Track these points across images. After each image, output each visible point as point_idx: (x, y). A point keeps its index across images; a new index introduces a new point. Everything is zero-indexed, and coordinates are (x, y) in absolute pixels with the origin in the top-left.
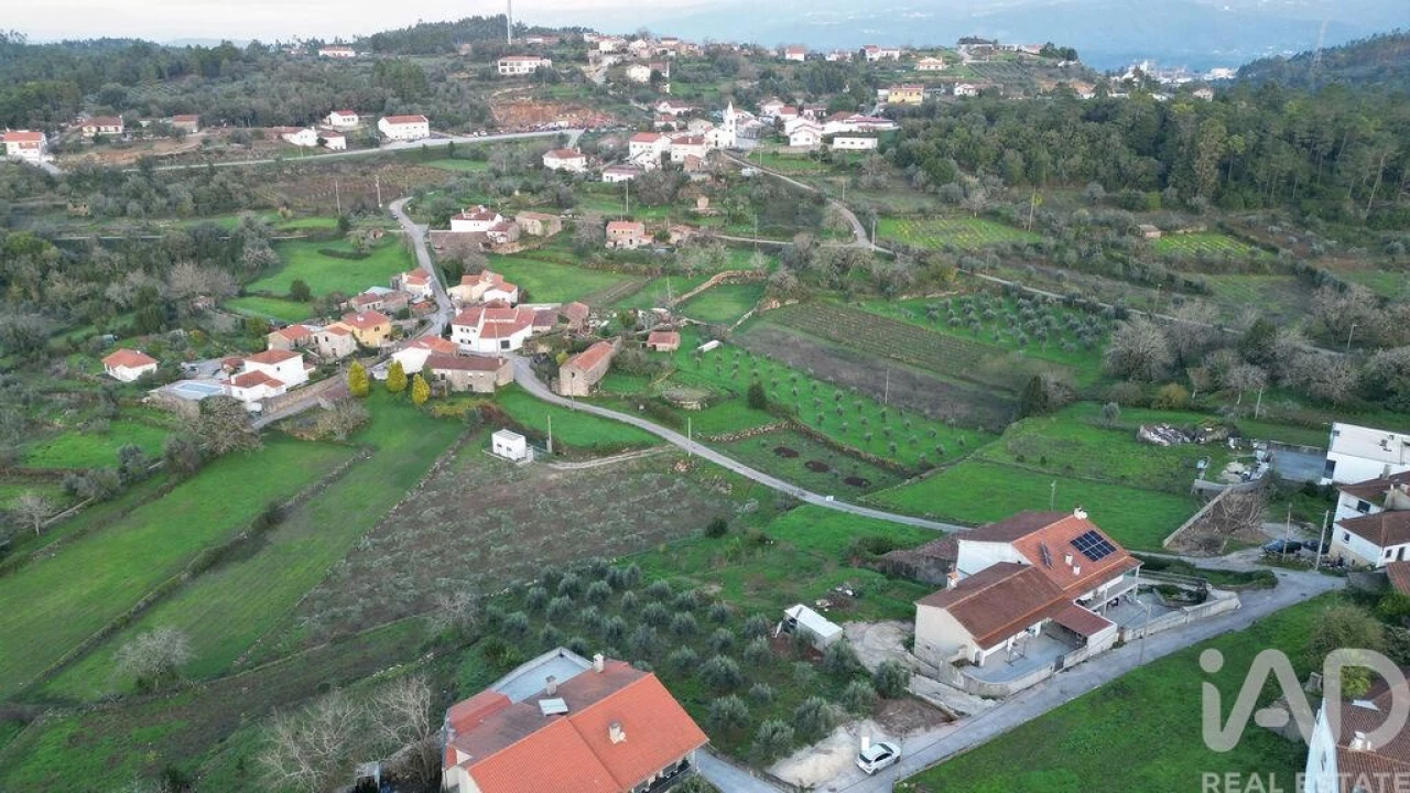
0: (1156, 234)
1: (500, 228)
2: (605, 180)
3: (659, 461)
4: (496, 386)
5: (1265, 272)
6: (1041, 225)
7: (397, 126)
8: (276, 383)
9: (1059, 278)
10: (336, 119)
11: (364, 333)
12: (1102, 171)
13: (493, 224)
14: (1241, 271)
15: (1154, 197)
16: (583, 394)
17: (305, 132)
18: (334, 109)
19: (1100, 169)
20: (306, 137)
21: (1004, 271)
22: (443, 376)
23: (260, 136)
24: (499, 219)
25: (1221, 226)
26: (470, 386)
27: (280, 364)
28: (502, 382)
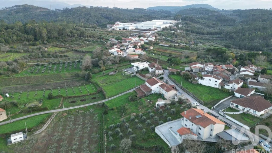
0: (46, 49)
3: (59, 116)
5: (69, 52)
6: (26, 51)
9: (45, 60)
12: (23, 39)
14: (67, 52)
15: (37, 42)
16: (7, 118)
19: (22, 38)
21: (31, 61)
25: (53, 46)
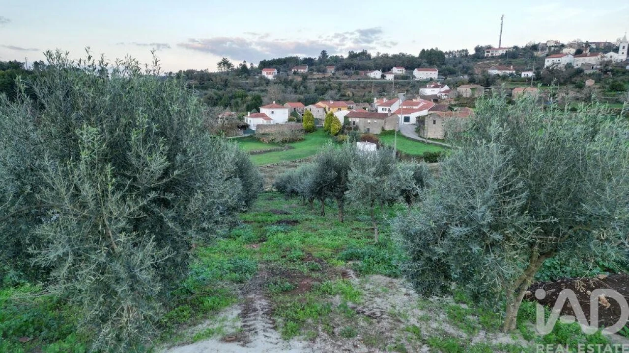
1: (446, 92)
2: (523, 76)
4: (383, 129)
7: (421, 72)
8: (268, 119)
10: (395, 70)
11: (331, 109)
13: (443, 90)
16: (439, 137)
17: (377, 72)
18: (395, 66)
20: (377, 74)
22: (354, 123)
23: (357, 74)
24: (446, 88)
26: (368, 129)
27: (275, 110)
28: (387, 128)
